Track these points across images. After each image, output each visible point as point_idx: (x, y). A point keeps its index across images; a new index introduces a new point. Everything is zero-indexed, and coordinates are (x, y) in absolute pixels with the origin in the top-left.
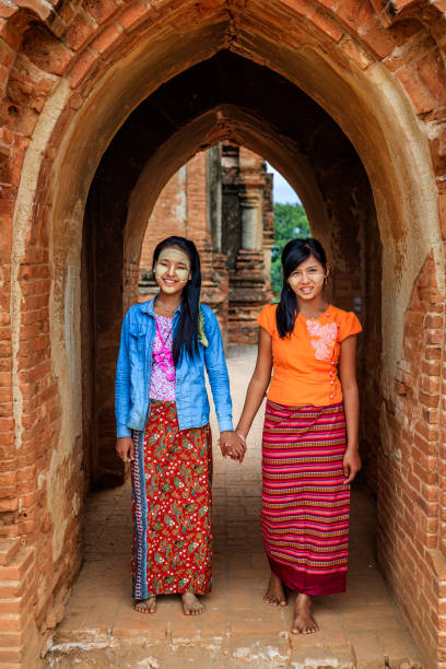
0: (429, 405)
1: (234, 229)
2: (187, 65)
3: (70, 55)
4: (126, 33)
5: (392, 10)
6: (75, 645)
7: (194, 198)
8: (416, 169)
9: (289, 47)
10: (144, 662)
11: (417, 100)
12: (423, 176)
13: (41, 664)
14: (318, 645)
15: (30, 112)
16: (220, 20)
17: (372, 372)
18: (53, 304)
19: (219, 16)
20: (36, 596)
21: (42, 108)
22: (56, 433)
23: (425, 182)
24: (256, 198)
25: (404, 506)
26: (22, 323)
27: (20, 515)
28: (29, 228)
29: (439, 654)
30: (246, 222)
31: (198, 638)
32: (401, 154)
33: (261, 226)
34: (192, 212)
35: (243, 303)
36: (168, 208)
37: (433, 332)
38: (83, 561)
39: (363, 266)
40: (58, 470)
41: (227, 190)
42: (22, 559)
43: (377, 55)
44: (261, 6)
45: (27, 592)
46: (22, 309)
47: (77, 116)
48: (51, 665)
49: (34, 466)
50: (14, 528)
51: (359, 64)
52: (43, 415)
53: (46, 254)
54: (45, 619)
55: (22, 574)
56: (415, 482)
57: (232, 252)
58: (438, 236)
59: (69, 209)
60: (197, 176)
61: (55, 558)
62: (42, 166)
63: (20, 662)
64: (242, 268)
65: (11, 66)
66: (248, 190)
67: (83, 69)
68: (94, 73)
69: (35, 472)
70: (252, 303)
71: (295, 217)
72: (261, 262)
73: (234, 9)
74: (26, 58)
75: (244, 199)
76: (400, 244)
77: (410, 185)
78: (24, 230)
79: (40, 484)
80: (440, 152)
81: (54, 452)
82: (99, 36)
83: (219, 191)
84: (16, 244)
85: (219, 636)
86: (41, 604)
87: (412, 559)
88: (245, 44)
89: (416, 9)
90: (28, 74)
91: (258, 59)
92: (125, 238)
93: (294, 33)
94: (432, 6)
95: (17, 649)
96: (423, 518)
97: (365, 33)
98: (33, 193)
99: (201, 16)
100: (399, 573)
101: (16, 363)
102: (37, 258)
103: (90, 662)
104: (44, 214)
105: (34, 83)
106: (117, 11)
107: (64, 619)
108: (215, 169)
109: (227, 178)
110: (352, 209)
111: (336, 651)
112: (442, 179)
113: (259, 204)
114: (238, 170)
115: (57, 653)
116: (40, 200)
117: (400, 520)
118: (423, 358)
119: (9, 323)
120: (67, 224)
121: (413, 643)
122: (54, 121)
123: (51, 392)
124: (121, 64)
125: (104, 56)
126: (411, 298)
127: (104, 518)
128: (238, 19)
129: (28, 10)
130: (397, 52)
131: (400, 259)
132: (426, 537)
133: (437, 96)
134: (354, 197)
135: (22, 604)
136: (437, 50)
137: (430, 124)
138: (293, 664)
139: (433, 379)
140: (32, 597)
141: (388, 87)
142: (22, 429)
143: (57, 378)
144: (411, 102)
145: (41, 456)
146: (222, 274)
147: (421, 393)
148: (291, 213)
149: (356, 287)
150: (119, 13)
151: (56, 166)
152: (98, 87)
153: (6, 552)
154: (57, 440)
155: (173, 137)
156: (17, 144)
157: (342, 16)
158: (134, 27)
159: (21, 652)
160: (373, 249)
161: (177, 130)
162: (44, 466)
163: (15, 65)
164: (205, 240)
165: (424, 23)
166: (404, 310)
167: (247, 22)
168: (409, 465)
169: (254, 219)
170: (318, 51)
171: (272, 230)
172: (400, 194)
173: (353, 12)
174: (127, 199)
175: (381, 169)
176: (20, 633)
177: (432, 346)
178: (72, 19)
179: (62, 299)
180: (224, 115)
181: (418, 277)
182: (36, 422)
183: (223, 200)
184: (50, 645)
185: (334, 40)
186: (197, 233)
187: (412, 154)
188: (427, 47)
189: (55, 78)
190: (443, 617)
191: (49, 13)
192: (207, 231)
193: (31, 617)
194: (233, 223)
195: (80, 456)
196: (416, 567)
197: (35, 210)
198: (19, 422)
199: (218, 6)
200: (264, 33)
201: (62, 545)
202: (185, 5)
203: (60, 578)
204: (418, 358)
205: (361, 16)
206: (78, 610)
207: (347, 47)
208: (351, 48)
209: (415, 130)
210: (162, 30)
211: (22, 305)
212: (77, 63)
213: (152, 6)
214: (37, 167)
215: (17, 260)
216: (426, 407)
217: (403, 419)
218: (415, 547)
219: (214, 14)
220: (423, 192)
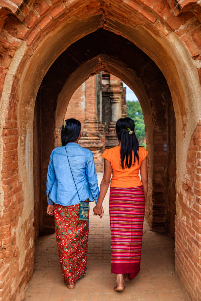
0: (199, 195)
1: (108, 113)
2: (83, 35)
3: (27, 30)
4: (54, 20)
5: (179, 7)
7: (89, 98)
8: (192, 82)
9: (131, 26)
11: (192, 50)
12: (195, 86)
15: (8, 57)
16: (98, 14)
17: (172, 179)
18: (19, 148)
19: (98, 12)
20: (10, 288)
21: (14, 55)
22: (21, 209)
23: (196, 88)
24: (118, 98)
25: (188, 243)
26: (4, 157)
27: (3, 249)
30: (114, 109)
32: (184, 75)
33: (121, 111)
34: (88, 105)
36: (77, 103)
37: (200, 160)
38: (35, 270)
39: (167, 129)
40: (22, 227)
41: (104, 95)
42: (3, 270)
43: (172, 29)
44: (118, 7)
45: (6, 286)
46: (4, 150)
47: (31, 58)
49: (9, 225)
51: (164, 33)
52: (14, 200)
53: (16, 124)
54: (15, 299)
55: (3, 278)
56: (193, 233)
57: (107, 123)
59: (27, 103)
60: (91, 88)
61: (20, 269)
62: (14, 83)
64: (112, 131)
66: (114, 95)
67: (33, 36)
68: (38, 38)
69: (10, 228)
71: (136, 107)
73: (105, 8)
74: (6, 32)
75: (113, 99)
76: (184, 118)
77: (189, 90)
78: (5, 112)
79: (13, 233)
81: (20, 219)
82: (41, 21)
83: (101, 95)
84: (1, 120)
86: (13, 292)
87: (192, 270)
88: (110, 25)
89: (191, 7)
90: (7, 39)
91: (116, 32)
92: (56, 116)
93: (133, 19)
94: (198, 5)
96: (197, 250)
97: (166, 19)
98: (9, 95)
99: (89, 11)
100: (186, 276)
101: (1, 176)
102: (11, 126)
104: (15, 106)
105: (9, 43)
106: (49, 9)
107: (25, 298)
108: (99, 85)
109: (104, 89)
110: (162, 102)
113: (119, 101)
114: (110, 85)
116: (13, 99)
117: (185, 250)
118: (196, 173)
120: (26, 109)
122: (20, 61)
123: (19, 189)
124: (51, 34)
125: (43, 31)
126: (190, 144)
127: (45, 249)
128: (107, 13)
129: (7, 9)
130: (182, 27)
131: (184, 125)
132: (198, 259)
133: (200, 48)
134: (163, 97)
135: (3, 292)
137: (198, 61)
139: (200, 183)
140: (9, 288)
141: (178, 44)
142: (4, 207)
143: (21, 183)
144: (188, 51)
145: (13, 221)
146: (102, 134)
147: (195, 189)
148: (134, 105)
149: (164, 139)
150: (50, 10)
151: (21, 82)
152: (40, 45)
154: (22, 213)
155: (78, 69)
156: (2, 72)
157: (156, 10)
158: (57, 17)
160: (172, 122)
161: (80, 66)
162: (15, 225)
164: (95, 118)
165: (195, 14)
166: (187, 150)
167: (112, 15)
168: (190, 224)
169: (117, 108)
170: (145, 28)
171: (125, 113)
172: (184, 95)
173: (161, 9)
174: (56, 98)
175: (175, 83)
177: (200, 167)
178: (28, 13)
179: (24, 145)
180: (103, 57)
181: (193, 134)
182: (11, 204)
183: (103, 99)
185: (152, 22)
186: (91, 114)
187: (189, 75)
188: (196, 25)
189: (20, 41)
191: (16, 10)
192: (95, 113)
193: (8, 298)
194: (107, 110)
195: (33, 220)
196: (194, 273)
197: (10, 103)
198: (2, 204)
199: (97, 7)
200: (120, 20)
201: (23, 263)
202: (81, 6)
203: (23, 278)
204: (194, 173)
205: (164, 11)
206: (32, 294)
207: (158, 25)
208: (160, 26)
209: (191, 64)
210: (71, 18)
211: (4, 148)
212: (30, 33)
213: (66, 7)
214: (11, 83)
215: (2, 127)
216: (197, 196)
217: (187, 202)
218: (193, 264)
219: (95, 11)
220: (195, 93)
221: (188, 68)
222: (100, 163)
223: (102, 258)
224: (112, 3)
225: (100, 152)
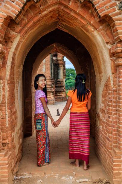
0: (109, 114)
1: (56, 74)
2: (48, 32)
3: (20, 28)
4: (34, 23)
5: (100, 17)
6: (21, 177)
7: (47, 67)
8: (106, 56)
9: (73, 27)
10: (39, 181)
11: (106, 39)
12: (107, 58)
13: (13, 182)
14: (83, 175)
15: (10, 42)
16: (56, 21)
18: (15, 90)
19: (56, 19)
20: (12, 165)
21: (13, 41)
22: (16, 123)
24: (61, 67)
25: (103, 140)
26: (8, 95)
27: (7, 144)
28: (10, 71)
29: (113, 177)
31: (52, 174)
32: (101, 52)
33: (63, 73)
34: (46, 70)
35: (59, 92)
36: (41, 69)
37: (110, 96)
38: (23, 155)
39: (89, 81)
40: (17, 132)
41: (54, 65)
42: (8, 155)
43: (96, 28)
44: (67, 17)
45: (9, 164)
47: (22, 43)
48: (15, 182)
49: (11, 131)
50: (6, 147)
51: (91, 31)
52: (13, 118)
53: (14, 78)
54: (14, 171)
55: (8, 159)
56: (106, 134)
57: (56, 79)
58: (111, 72)
59: (19, 67)
60: (48, 61)
61: (16, 155)
62: (13, 56)
63: (8, 182)
64: (58, 83)
65: (5, 30)
66: (60, 65)
67: (24, 31)
68: (26, 33)
69: (11, 133)
70: (61, 92)
72: (63, 82)
73: (60, 18)
74: (9, 29)
75: (59, 67)
76: (101, 75)
77: (104, 60)
79: (12, 136)
80: (112, 52)
81: (16, 128)
82: (27, 23)
83: (53, 65)
84: (6, 75)
85: (57, 173)
86: (13, 167)
87: (106, 153)
88: (62, 27)
89: (105, 17)
90: (10, 33)
91: (65, 31)
92: (32, 75)
93: (75, 23)
94: (109, 16)
95: (7, 179)
96: (108, 143)
97: (93, 23)
98: (11, 62)
99: (52, 19)
100: (102, 156)
101: (7, 105)
102: (12, 79)
103: (25, 181)
104: (13, 68)
105: (11, 35)
106: (32, 17)
107: (19, 170)
108: (52, 60)
109: (54, 62)
110: (86, 68)
111: (87, 177)
112: (112, 58)
113: (62, 68)
114: (57, 60)
115: (17, 179)
116: (12, 64)
117: (102, 143)
118: (108, 103)
119: (5, 95)
120: (19, 71)
121: (106, 174)
122: (16, 44)
123: (15, 113)
124: (32, 31)
125: (28, 28)
126: (104, 88)
127: (27, 144)
128: (61, 20)
129: (10, 17)
130: (101, 27)
131: (101, 79)
132: (109, 147)
133: (110, 38)
134: (87, 65)
135: (8, 167)
136: (110, 27)
137: (109, 45)
138: (76, 180)
139: (110, 108)
140: (11, 165)
141: (98, 36)
142: (8, 122)
143: (16, 109)
144: (104, 40)
145: (13, 129)
146: (54, 85)
147: (107, 111)
151: (17, 56)
152: (27, 36)
153: (4, 154)
154: (17, 125)
156: (7, 50)
157: (87, 18)
158: (36, 21)
159: (8, 180)
160: (92, 77)
161: (44, 49)
162: (13, 131)
163: (6, 30)
164: (50, 77)
165: (107, 20)
166: (102, 91)
167: (63, 21)
168: (104, 129)
169: (61, 72)
170: (81, 28)
171: (65, 74)
172: (101, 63)
173: (90, 18)
174: (33, 65)
175: (96, 57)
176: (7, 175)
177: (110, 100)
178: (21, 19)
179: (18, 89)
180: (56, 45)
181: (106, 83)
182: (11, 120)
184: (15, 177)
185: (85, 25)
186: (48, 75)
187: (105, 52)
188: (108, 26)
189: (16, 34)
190: (114, 168)
191: (15, 17)
192: (50, 74)
193: (10, 170)
194: (56, 72)
195: (22, 129)
196: (107, 155)
197: (11, 67)
198: (7, 120)
199: (56, 17)
200: (67, 24)
201: (18, 151)
202: (48, 16)
203: (17, 160)
204: (106, 103)
205: (92, 19)
206: (22, 168)
207: (88, 26)
208: (89, 26)
209: (105, 47)
210: (43, 23)
211: (8, 90)
212: (22, 30)
213: (41, 16)
214: (12, 56)
215: (7, 79)
216: (108, 115)
217: (102, 118)
218: (106, 150)
219: (55, 19)
220: (107, 61)
221: (104, 49)
222: (53, 100)
223: (57, 148)
224: (64, 15)
225: (52, 94)
